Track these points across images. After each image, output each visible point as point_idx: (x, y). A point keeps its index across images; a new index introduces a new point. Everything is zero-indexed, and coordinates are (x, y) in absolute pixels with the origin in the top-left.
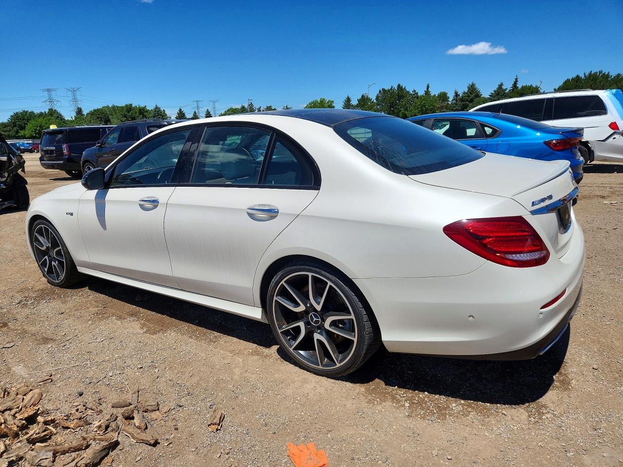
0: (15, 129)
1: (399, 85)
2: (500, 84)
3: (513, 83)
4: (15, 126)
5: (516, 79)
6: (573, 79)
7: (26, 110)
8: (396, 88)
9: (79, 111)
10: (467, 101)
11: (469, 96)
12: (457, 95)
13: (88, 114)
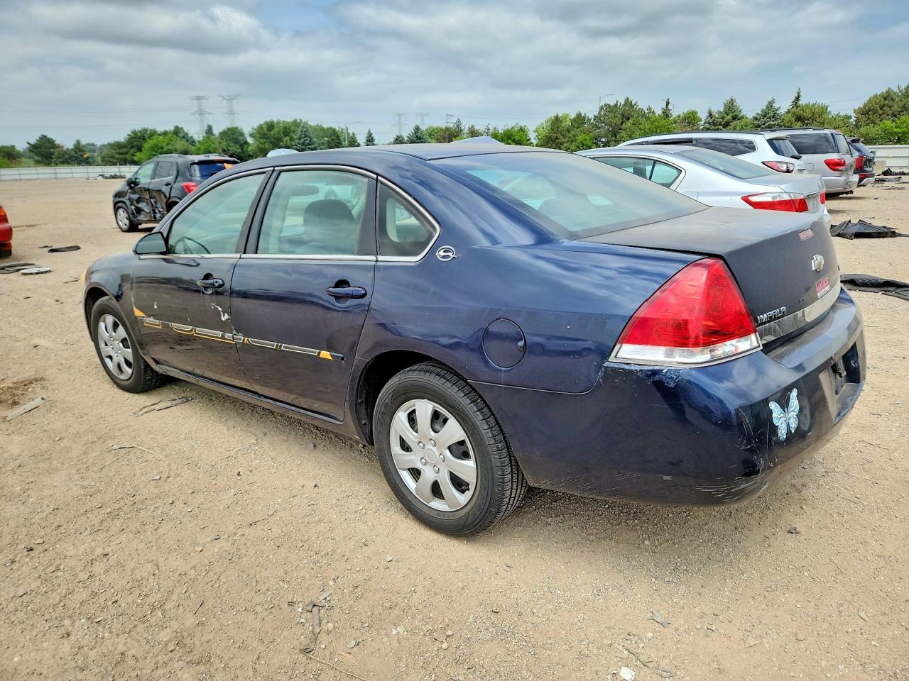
0: (132, 151)
1: (627, 100)
2: (770, 100)
3: (793, 99)
4: (133, 147)
5: (798, 93)
6: (881, 95)
7: (146, 127)
8: (623, 103)
9: (209, 131)
10: (720, 125)
11: (723, 118)
12: (711, 115)
13: (220, 133)
